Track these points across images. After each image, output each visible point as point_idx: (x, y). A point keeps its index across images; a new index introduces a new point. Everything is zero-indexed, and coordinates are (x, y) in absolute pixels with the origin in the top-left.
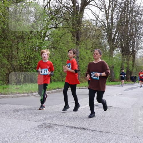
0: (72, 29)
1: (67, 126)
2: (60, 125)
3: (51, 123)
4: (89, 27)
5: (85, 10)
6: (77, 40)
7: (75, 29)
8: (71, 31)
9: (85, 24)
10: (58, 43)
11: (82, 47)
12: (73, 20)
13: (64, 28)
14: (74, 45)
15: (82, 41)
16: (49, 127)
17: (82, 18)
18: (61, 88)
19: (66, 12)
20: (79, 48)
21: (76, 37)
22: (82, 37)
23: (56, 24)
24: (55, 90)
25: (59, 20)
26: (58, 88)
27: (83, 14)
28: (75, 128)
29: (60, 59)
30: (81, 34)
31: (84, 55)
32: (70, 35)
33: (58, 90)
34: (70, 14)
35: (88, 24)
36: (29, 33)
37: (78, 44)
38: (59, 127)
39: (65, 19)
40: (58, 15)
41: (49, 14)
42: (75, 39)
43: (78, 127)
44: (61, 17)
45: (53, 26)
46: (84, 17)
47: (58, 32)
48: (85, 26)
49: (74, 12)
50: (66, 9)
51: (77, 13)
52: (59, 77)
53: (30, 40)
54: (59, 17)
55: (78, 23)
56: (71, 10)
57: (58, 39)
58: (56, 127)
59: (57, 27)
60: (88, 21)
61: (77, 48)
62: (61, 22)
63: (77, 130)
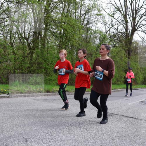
0: (125, 48)
1: (122, 116)
2: (118, 115)
3: (111, 113)
4: (137, 46)
5: (134, 34)
6: (129, 55)
7: (127, 47)
8: (124, 49)
9: (134, 44)
10: (115, 57)
11: (132, 61)
12: (126, 42)
13: (119, 47)
14: (127, 58)
15: (132, 56)
16: (110, 116)
17: (132, 40)
18: (117, 89)
19: (121, 36)
20: (130, 61)
21: (128, 53)
22: (132, 53)
23: (114, 44)
24: (113, 90)
25: (116, 42)
26: (115, 89)
27: (133, 37)
28: (128, 117)
29: (117, 69)
30: (132, 51)
31: (134, 66)
32: (123, 52)
33: (115, 90)
34: (124, 38)
35: (137, 44)
36: (96, 51)
37: (129, 58)
38: (117, 116)
39: (120, 41)
40: (115, 39)
41: (109, 38)
42: (127, 54)
43: (130, 116)
44: (117, 40)
45: (112, 46)
46: (134, 39)
47: (115, 50)
48: (134, 46)
49: (126, 36)
50: (121, 34)
51: (129, 37)
52: (116, 81)
53: (96, 56)
54: (116, 40)
55: (129, 43)
56: (124, 35)
57: (116, 54)
58: (114, 116)
59: (114, 46)
60: (136, 42)
61: (128, 61)
62: (117, 43)
63: (129, 119)
